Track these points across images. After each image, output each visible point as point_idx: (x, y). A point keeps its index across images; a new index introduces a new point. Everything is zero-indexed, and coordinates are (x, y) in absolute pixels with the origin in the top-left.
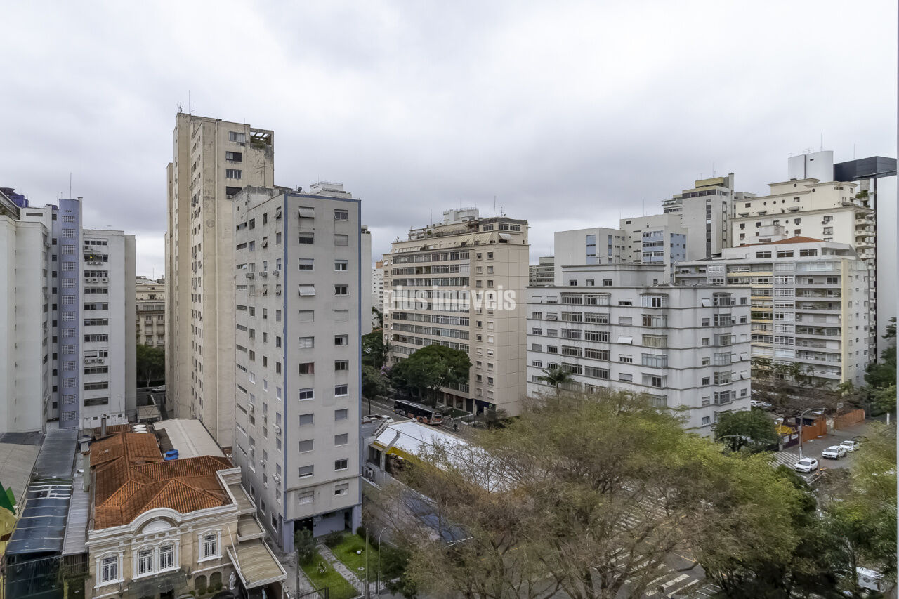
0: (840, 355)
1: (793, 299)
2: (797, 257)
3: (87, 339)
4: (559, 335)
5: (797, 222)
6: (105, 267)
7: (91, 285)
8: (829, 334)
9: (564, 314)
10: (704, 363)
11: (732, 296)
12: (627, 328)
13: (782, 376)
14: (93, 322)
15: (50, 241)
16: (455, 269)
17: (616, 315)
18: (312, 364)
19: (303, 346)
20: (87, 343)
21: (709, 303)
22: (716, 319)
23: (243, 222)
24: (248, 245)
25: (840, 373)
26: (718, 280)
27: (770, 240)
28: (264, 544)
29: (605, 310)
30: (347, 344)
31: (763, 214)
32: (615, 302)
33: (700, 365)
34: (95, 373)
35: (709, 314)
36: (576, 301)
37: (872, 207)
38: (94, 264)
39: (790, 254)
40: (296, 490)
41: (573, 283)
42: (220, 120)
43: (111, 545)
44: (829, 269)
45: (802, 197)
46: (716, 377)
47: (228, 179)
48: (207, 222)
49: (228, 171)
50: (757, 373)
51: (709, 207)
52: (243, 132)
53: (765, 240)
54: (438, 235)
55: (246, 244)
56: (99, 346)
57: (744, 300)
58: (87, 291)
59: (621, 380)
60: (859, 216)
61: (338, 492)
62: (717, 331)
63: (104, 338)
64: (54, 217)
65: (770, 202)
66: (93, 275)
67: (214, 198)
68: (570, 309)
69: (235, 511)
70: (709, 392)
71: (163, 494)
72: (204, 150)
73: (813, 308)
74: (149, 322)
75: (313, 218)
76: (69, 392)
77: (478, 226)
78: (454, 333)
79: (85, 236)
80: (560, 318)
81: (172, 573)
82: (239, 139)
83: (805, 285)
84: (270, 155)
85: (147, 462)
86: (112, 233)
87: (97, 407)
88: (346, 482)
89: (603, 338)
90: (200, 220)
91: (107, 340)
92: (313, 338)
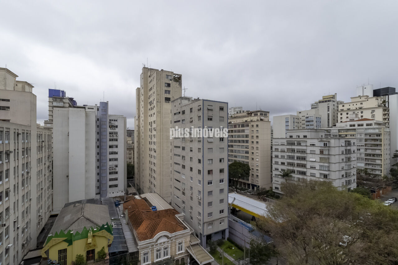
0: (381, 165)
1: (363, 143)
2: (365, 126)
4: (286, 157)
5: (362, 112)
6: (117, 130)
7: (112, 138)
8: (377, 157)
9: (288, 149)
10: (342, 168)
11: (351, 142)
12: (314, 155)
13: (360, 174)
14: (112, 153)
16: (243, 131)
17: (309, 149)
18: (212, 170)
19: (209, 163)
20: (110, 162)
21: (343, 145)
22: (346, 151)
23: (178, 111)
24: (181, 121)
25: (381, 172)
26: (335, 136)
27: (354, 119)
28: (199, 245)
29: (305, 148)
30: (223, 162)
31: (349, 109)
32: (308, 144)
33: (341, 170)
34: (113, 174)
35: (343, 149)
36: (293, 144)
37: (387, 107)
38: (113, 129)
39: (362, 125)
40: (207, 222)
41: (291, 137)
42: (163, 70)
43: (147, 248)
44: (377, 131)
45: (363, 103)
46: (346, 174)
47: (166, 94)
48: (158, 112)
49: (165, 91)
51: (328, 107)
52: (171, 75)
53: (352, 120)
54: (235, 118)
55: (180, 121)
56: (115, 163)
57: (354, 143)
58: (110, 140)
59: (311, 176)
60: (384, 110)
61: (220, 223)
62: (346, 156)
63: (116, 160)
64: (98, 110)
65: (351, 105)
66: (112, 134)
67: (160, 102)
68: (290, 147)
69: (189, 232)
70: (344, 180)
71: (161, 225)
72: (157, 82)
73: (371, 146)
74: (130, 153)
75: (212, 110)
76: (104, 182)
77: (251, 114)
78: (242, 157)
79: (110, 117)
80: (286, 151)
81: (168, 259)
82: (169, 78)
83: (368, 137)
84: (180, 84)
85: (147, 212)
86: (119, 116)
87: (113, 188)
88: (223, 219)
89: (304, 159)
90: (155, 111)
91: (117, 160)
92: (212, 159)
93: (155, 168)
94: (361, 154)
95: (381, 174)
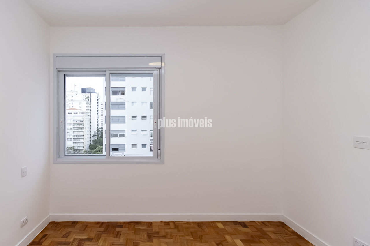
0: (83, 142)
1: (72, 127)
5: (73, 103)
8: (81, 137)
13: (69, 151)
25: (83, 148)
37: (90, 101)
39: (71, 113)
44: (81, 118)
45: (74, 96)
60: (88, 103)
73: (77, 129)
83: (75, 122)
94: (70, 135)
95: (82, 149)
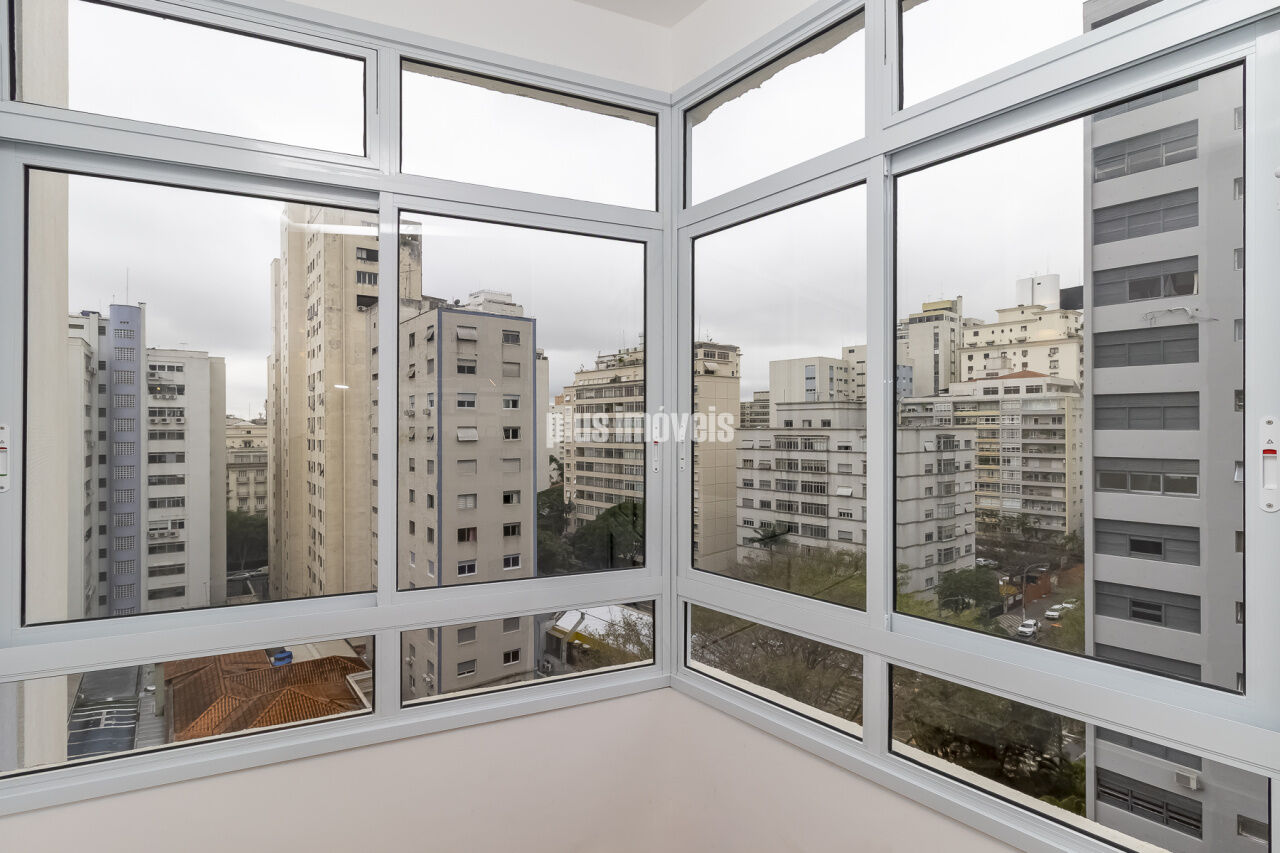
0: (1065, 503)
1: (1019, 441)
2: (1023, 394)
3: (153, 504)
4: (773, 487)
5: (1025, 354)
6: (180, 402)
7: (159, 428)
8: (1054, 481)
9: (779, 461)
10: (928, 515)
11: (958, 439)
12: (847, 477)
13: (1009, 530)
14: (161, 480)
15: (95, 365)
17: (836, 460)
18: (474, 529)
19: (462, 506)
20: (153, 510)
21: (931, 446)
22: (938, 465)
25: (1064, 524)
26: (946, 420)
27: (997, 374)
29: (823, 457)
30: (519, 503)
31: (991, 344)
32: (833, 446)
33: (923, 519)
34: (164, 552)
35: (932, 459)
36: (790, 446)
38: (164, 398)
39: (1016, 390)
41: (789, 424)
44: (1053, 408)
45: (1029, 326)
46: (940, 532)
47: (360, 285)
48: (330, 342)
49: (359, 273)
50: (983, 527)
51: (936, 335)
53: (992, 374)
56: (174, 513)
57: (968, 442)
58: (152, 436)
59: (841, 539)
62: (940, 479)
63: (179, 502)
64: (101, 331)
65: (998, 330)
66: (161, 414)
67: (340, 310)
68: (784, 455)
70: (932, 549)
72: (327, 243)
73: (1039, 451)
74: (243, 480)
75: (475, 341)
76: (124, 581)
79: (150, 358)
80: (773, 467)
83: (1031, 425)
84: (416, 254)
85: (248, 670)
86: (190, 354)
87: (166, 599)
88: (517, 678)
89: (820, 489)
90: (319, 339)
91: (183, 505)
92: (475, 495)
93: (321, 528)
94: (1012, 473)
95: (1061, 528)
